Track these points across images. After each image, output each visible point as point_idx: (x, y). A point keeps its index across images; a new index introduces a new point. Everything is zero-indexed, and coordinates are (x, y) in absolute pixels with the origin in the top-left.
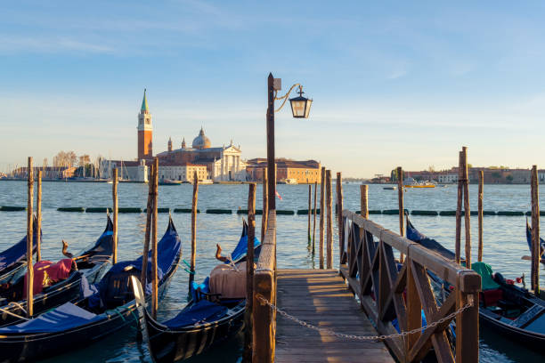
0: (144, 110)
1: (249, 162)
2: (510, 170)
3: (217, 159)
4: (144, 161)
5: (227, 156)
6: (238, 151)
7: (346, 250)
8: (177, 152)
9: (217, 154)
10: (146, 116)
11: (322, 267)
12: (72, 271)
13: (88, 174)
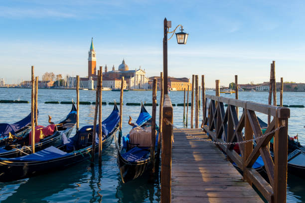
0: (91, 49)
1: (150, 78)
2: (296, 84)
3: (133, 77)
4: (92, 77)
6: (144, 72)
7: (207, 116)
8: (110, 73)
9: (132, 74)
10: (93, 53)
11: (192, 127)
12: (55, 131)
13: (61, 85)
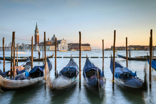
1: (69, 44)
4: (37, 44)
5: (62, 43)
6: (66, 41)
10: (37, 31)
